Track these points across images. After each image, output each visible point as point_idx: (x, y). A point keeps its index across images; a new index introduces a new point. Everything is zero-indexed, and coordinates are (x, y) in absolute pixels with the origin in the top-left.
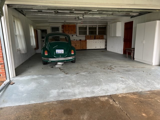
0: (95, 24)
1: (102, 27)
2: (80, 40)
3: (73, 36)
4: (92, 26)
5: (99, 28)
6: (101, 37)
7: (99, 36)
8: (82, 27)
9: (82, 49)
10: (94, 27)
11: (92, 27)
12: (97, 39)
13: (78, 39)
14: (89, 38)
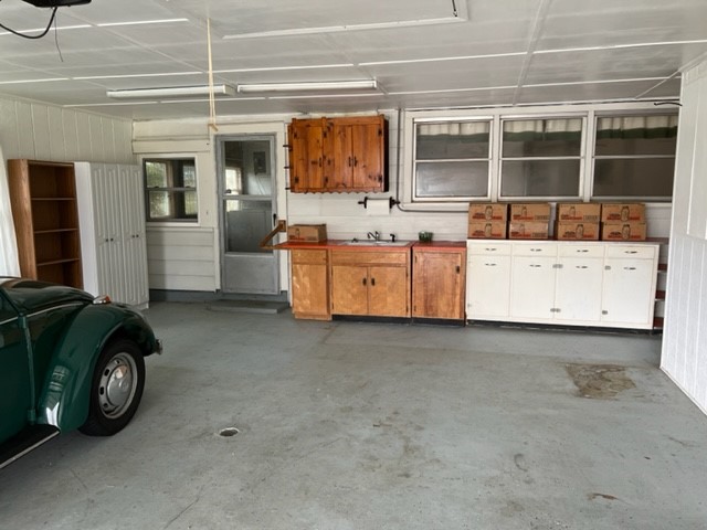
0: (567, 108)
1: (638, 124)
2: (421, 236)
3: (368, 202)
4: (545, 122)
5: (600, 135)
6: (614, 217)
7: (594, 210)
8: (455, 131)
9: (419, 314)
10: (559, 128)
11: (539, 129)
12: (570, 237)
13: (407, 226)
14: (501, 227)
